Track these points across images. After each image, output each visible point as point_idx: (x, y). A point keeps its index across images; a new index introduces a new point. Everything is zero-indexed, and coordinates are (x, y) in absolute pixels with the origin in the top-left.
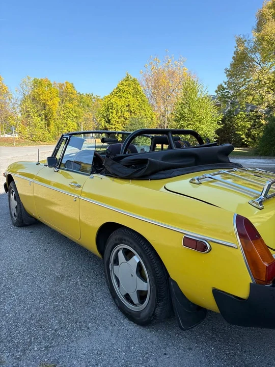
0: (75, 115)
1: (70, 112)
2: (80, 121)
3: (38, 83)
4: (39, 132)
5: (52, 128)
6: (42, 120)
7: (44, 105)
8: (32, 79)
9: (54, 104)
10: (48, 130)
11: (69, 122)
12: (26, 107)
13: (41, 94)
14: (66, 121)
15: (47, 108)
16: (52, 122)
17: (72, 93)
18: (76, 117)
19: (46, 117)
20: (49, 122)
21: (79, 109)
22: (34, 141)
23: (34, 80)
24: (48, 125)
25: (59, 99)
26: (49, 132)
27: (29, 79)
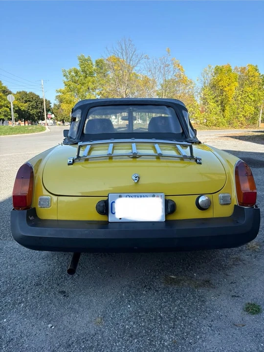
0: (253, 98)
1: (248, 96)
2: (259, 105)
3: (218, 70)
4: (214, 118)
5: (227, 113)
6: (218, 106)
7: (222, 91)
8: (213, 67)
9: (231, 90)
10: (223, 115)
11: (247, 106)
12: (205, 94)
13: (220, 80)
14: (243, 106)
15: (225, 93)
16: (227, 108)
17: (252, 76)
18: (254, 101)
19: (222, 102)
20: (224, 107)
21: (259, 93)
22: (207, 126)
23: (216, 67)
24: (223, 111)
25: (237, 84)
26: (224, 117)
27: (210, 67)
